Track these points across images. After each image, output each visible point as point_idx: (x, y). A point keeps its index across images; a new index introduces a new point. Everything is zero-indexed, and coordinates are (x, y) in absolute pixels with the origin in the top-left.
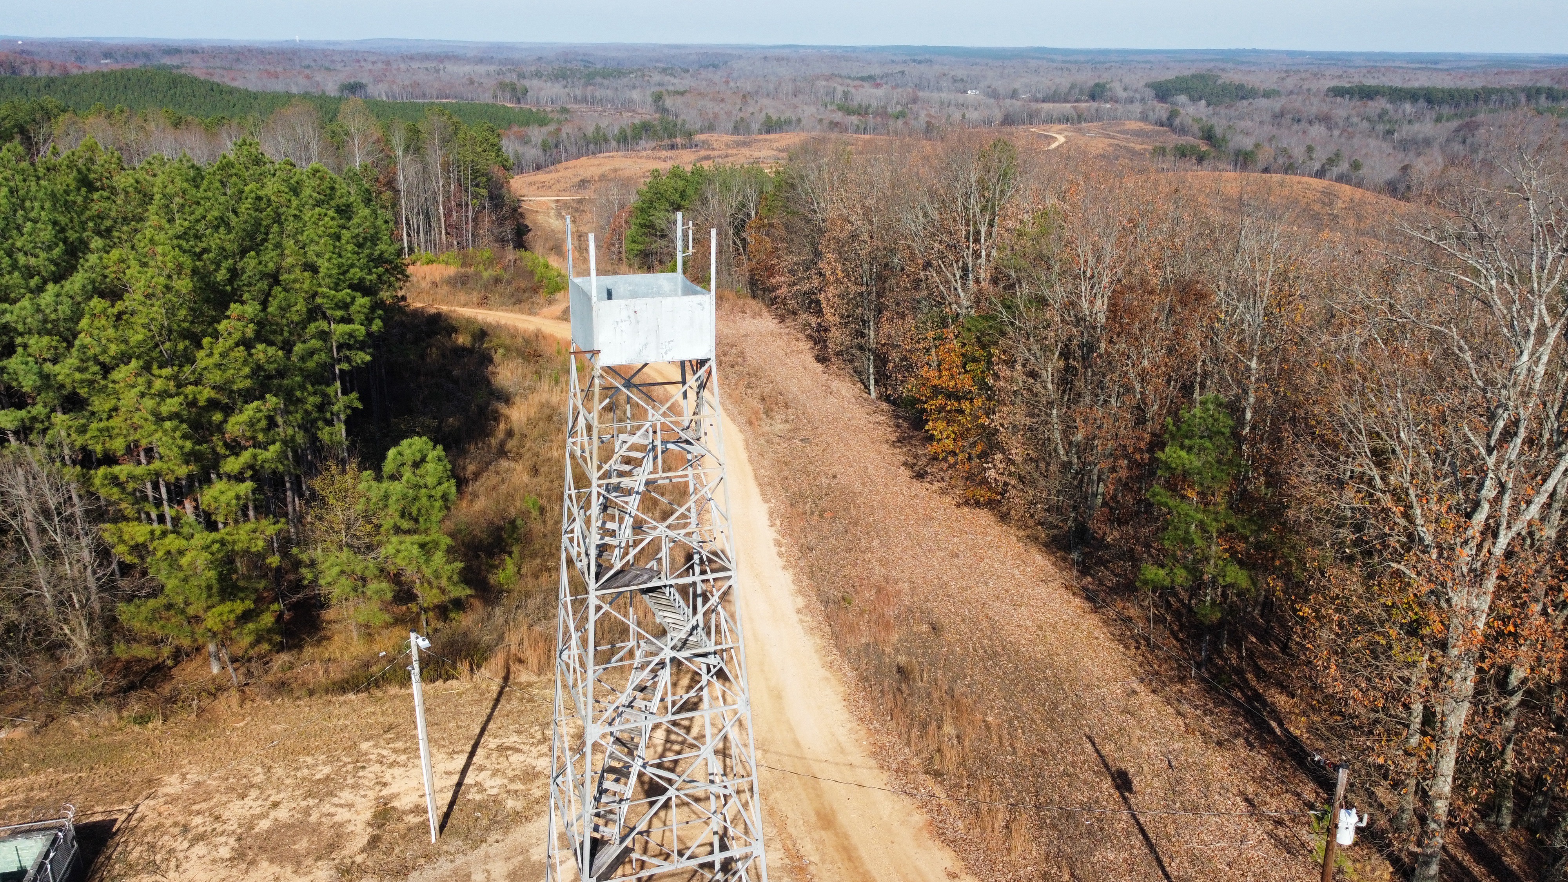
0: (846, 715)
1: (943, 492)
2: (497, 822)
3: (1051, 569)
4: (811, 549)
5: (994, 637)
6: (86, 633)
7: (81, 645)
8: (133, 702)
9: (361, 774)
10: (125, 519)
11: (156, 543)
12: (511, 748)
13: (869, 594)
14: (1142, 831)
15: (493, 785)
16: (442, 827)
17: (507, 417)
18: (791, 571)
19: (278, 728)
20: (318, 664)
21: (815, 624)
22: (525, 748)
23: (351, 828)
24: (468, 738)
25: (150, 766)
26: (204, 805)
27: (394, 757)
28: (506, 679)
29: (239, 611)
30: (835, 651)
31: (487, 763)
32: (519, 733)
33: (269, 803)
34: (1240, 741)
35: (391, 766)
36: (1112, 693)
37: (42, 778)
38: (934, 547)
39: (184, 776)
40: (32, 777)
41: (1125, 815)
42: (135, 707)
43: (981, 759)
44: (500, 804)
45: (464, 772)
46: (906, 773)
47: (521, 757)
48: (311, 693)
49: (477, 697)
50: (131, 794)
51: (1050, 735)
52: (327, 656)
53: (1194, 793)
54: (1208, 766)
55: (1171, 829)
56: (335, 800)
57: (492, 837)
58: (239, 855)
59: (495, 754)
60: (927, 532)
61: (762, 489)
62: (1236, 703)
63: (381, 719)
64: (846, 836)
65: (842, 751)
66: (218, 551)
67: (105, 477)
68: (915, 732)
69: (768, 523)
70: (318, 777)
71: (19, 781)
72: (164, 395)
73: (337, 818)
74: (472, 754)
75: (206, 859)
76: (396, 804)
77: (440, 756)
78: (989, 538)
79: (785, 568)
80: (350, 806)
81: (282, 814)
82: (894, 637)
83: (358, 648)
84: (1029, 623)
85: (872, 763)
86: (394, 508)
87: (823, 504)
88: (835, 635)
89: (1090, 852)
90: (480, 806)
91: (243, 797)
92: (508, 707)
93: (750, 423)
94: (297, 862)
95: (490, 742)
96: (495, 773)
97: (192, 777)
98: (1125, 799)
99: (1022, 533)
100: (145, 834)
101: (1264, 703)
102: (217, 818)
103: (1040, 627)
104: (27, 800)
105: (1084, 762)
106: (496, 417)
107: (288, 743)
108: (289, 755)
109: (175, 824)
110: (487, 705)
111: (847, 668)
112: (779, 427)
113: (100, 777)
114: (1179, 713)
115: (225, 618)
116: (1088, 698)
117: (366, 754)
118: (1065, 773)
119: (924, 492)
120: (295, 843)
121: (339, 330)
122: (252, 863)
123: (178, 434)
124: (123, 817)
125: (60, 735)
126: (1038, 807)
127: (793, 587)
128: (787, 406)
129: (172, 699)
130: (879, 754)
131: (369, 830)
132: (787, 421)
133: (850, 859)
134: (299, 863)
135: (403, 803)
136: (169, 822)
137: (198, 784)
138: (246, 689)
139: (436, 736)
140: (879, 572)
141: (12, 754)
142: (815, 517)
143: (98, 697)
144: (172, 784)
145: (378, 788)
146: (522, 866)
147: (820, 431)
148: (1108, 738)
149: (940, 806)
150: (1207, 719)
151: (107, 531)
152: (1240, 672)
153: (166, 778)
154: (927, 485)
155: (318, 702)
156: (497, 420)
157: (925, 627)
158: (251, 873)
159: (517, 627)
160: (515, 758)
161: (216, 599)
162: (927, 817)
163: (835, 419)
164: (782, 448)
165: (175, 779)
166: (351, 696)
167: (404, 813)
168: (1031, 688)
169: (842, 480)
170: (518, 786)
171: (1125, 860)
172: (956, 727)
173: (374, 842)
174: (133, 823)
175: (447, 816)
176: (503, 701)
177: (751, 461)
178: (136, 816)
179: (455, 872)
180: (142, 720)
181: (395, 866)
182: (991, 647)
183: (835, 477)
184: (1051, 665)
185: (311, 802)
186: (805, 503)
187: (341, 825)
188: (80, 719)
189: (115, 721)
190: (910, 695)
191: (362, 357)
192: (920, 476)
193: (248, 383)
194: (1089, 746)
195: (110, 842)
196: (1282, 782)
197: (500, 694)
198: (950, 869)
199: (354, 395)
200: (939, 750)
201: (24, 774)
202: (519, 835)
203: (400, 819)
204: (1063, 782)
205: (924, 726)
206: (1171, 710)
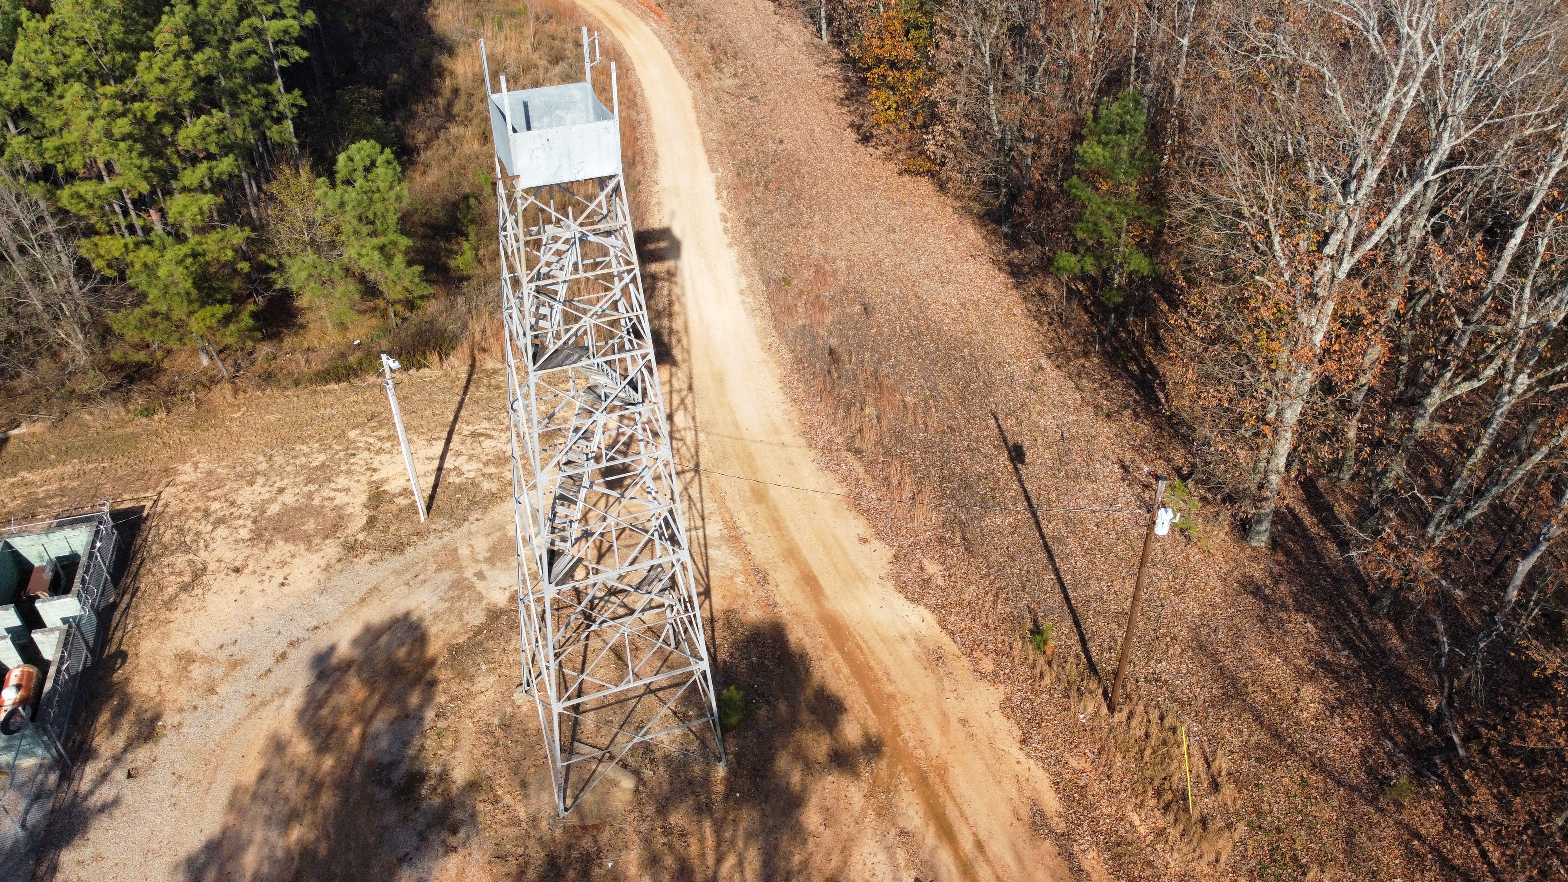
0: (781, 397)
1: (888, 157)
2: (476, 503)
3: (981, 243)
4: (755, 225)
5: (920, 316)
6: (81, 337)
7: (79, 347)
8: (136, 395)
9: (352, 461)
10: (97, 233)
11: (131, 255)
12: (481, 435)
13: (808, 274)
14: (1028, 499)
15: (470, 469)
16: (429, 508)
17: (452, 73)
18: (736, 248)
19: (272, 418)
20: (298, 355)
21: (756, 306)
22: (496, 434)
23: (349, 510)
24: (443, 425)
25: (164, 455)
26: (219, 492)
27: (379, 444)
28: (473, 366)
29: (220, 315)
30: (774, 333)
31: (462, 448)
32: (489, 419)
33: (275, 489)
34: (1128, 412)
35: (378, 452)
36: (1021, 369)
37: (69, 469)
38: (873, 221)
39: (196, 465)
40: (61, 468)
41: (1015, 485)
42: (139, 401)
43: (897, 438)
44: (477, 486)
45: (443, 458)
46: (830, 451)
47: (493, 443)
48: (297, 383)
49: (448, 384)
50: (152, 483)
51: (960, 413)
52: (305, 345)
53: (1077, 462)
54: (1094, 437)
55: (1053, 496)
56: (333, 485)
57: (473, 517)
58: (257, 536)
59: (469, 441)
60: (867, 204)
61: (710, 157)
62: (1132, 375)
63: (364, 408)
64: (776, 509)
65: (776, 431)
66: (192, 264)
67: (72, 197)
68: (841, 412)
69: (714, 195)
70: (314, 464)
71: (50, 472)
72: (113, 115)
73: (337, 502)
74: (448, 440)
75: (230, 540)
76: (386, 487)
77: (421, 442)
78: (926, 210)
79: (730, 245)
80: (347, 490)
81: (288, 498)
82: (828, 319)
83: (334, 337)
84: (954, 301)
85: (802, 441)
86: (350, 214)
87: (769, 173)
88: (775, 317)
89: (981, 518)
90: (460, 488)
91: (251, 483)
92: (477, 394)
93: (699, 76)
94: (308, 540)
95: (465, 429)
96: (471, 458)
97: (204, 466)
98: (1016, 470)
99: (958, 204)
100: (172, 518)
101: (1156, 375)
102: (232, 503)
103: (963, 305)
104: (61, 489)
105: (986, 437)
106: (441, 72)
107: (283, 432)
108: (286, 444)
109: (197, 509)
110: (459, 390)
111: (784, 349)
112: (729, 83)
113: (121, 466)
114: (1077, 388)
115: (208, 323)
116: (998, 375)
117: (355, 442)
118: (969, 449)
119: (868, 159)
120: (303, 524)
121: (274, 27)
122: (270, 542)
123: (134, 154)
124: (149, 504)
125: (76, 428)
126: (943, 479)
127: (738, 267)
128: (736, 56)
129: (171, 392)
130: (808, 433)
131: (366, 511)
132: (735, 75)
133: (778, 528)
134: (309, 542)
135: (393, 487)
136: (191, 508)
137: (210, 472)
138: (237, 381)
139: (415, 424)
140: (818, 248)
141: (37, 446)
142: (761, 188)
143: (103, 394)
144: (187, 473)
145: (369, 473)
146: (501, 540)
147: (768, 86)
148: (1011, 413)
149: (858, 480)
150: (1102, 392)
151: (85, 247)
152: (1139, 346)
153: (180, 467)
154: (871, 150)
155: (304, 392)
156: (441, 75)
157: (857, 308)
158: (270, 551)
159: (479, 314)
160: (487, 443)
161: (196, 306)
162: (846, 490)
163: (784, 73)
164: (731, 106)
165: (188, 467)
166: (333, 386)
167: (394, 495)
168: (949, 366)
169: (788, 145)
170: (492, 470)
171: (1010, 524)
172: (878, 408)
173: (371, 522)
174: (159, 509)
175: (432, 497)
176: (472, 388)
177: (699, 123)
178: (161, 503)
179: (444, 547)
180: (148, 412)
181: (393, 542)
182: (917, 327)
183: (781, 142)
184: (969, 344)
185: (312, 487)
186: (751, 172)
187: (341, 508)
188: (91, 414)
189: (123, 413)
190: (839, 377)
191: (299, 53)
192: (865, 139)
193: (192, 95)
194: (992, 422)
195: (143, 527)
196: (1158, 449)
197: (469, 381)
198: (863, 535)
199: (297, 92)
200: (860, 430)
201: (52, 465)
202: (496, 513)
203: (391, 502)
204: (966, 457)
205: (848, 407)
206: (1073, 385)
